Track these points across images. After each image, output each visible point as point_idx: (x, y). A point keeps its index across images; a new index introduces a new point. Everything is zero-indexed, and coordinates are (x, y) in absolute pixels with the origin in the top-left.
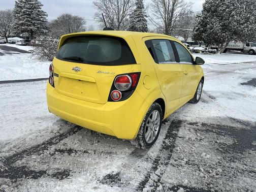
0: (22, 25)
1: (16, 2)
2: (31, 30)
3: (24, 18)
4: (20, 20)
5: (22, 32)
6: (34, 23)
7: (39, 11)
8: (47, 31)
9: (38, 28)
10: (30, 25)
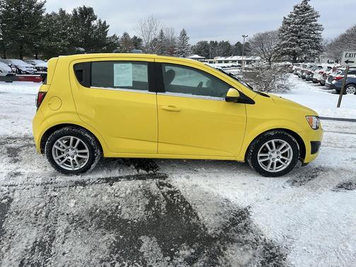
0: (285, 45)
1: (285, 18)
2: (294, 51)
3: (289, 37)
4: (284, 40)
5: (283, 54)
6: (301, 42)
7: (311, 25)
8: (316, 51)
9: (304, 48)
10: (294, 46)
